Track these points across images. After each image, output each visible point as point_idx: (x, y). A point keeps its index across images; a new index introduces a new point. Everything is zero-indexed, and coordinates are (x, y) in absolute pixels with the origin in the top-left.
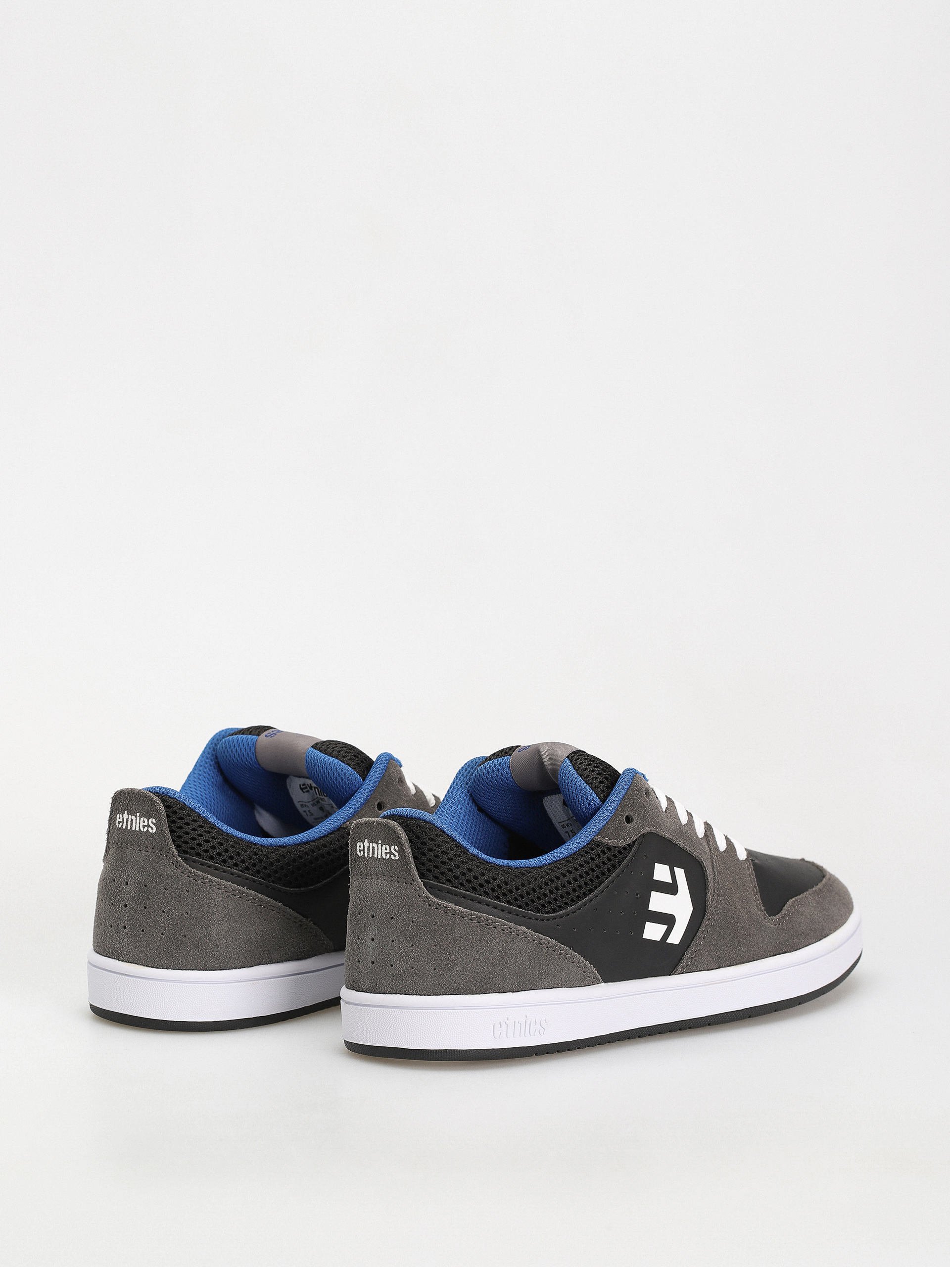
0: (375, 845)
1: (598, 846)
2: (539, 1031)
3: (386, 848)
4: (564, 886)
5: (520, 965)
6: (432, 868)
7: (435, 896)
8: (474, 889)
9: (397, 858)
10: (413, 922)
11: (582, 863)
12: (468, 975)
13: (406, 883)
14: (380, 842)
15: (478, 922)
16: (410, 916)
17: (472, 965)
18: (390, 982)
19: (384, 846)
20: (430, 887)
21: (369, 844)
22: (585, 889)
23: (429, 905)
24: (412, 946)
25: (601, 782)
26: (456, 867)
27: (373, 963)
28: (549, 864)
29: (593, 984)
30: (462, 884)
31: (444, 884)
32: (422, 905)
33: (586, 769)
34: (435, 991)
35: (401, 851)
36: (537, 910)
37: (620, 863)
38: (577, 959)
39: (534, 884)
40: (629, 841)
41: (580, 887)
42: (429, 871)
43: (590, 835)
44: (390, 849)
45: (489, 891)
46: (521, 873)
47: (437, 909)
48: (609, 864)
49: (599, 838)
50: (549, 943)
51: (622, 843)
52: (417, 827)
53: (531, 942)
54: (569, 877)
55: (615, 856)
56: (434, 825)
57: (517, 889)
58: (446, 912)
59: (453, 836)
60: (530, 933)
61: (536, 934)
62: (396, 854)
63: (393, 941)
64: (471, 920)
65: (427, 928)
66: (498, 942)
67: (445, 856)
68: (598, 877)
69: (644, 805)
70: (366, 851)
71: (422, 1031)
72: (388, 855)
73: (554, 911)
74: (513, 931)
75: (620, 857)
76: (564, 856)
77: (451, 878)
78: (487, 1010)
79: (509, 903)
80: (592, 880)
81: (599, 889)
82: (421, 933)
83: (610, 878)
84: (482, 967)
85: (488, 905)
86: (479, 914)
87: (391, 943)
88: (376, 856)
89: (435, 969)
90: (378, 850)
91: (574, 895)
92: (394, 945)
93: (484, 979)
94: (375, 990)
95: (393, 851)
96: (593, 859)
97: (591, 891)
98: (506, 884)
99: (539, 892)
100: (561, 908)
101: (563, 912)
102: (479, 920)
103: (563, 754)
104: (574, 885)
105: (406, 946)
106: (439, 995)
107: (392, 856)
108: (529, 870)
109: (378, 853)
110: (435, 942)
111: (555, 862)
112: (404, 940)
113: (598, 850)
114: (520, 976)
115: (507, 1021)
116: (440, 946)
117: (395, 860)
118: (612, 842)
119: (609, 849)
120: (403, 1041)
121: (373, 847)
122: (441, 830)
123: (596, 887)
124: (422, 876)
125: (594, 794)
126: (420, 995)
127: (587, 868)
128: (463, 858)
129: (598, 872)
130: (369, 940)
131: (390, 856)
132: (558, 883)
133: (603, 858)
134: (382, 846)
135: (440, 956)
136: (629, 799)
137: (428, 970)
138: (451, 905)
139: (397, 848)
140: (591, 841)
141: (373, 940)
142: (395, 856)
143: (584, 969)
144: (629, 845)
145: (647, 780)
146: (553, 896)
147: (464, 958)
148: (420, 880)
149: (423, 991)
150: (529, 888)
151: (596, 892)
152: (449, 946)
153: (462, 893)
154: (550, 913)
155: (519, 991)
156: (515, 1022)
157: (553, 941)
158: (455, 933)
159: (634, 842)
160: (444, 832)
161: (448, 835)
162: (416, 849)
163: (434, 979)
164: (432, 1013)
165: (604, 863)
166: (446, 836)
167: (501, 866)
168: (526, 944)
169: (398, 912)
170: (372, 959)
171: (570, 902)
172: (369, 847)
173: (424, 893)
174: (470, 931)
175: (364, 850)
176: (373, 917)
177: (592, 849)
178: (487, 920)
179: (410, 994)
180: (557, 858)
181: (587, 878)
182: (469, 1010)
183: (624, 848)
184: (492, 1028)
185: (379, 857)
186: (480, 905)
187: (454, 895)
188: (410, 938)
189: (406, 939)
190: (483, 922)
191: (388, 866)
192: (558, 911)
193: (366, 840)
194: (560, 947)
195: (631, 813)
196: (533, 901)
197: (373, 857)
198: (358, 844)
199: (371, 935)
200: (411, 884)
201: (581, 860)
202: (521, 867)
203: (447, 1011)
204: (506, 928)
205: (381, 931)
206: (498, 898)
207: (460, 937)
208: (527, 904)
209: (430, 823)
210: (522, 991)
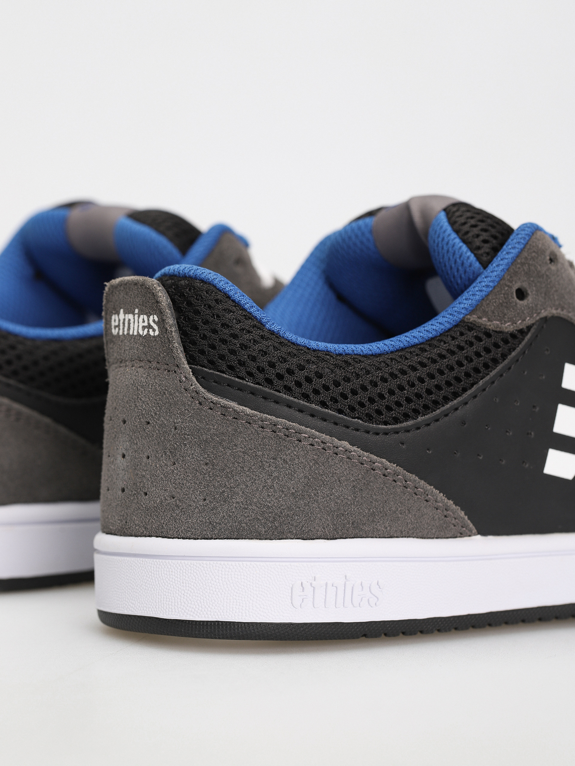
0: (131, 316)
1: (470, 329)
2: (368, 600)
3: (143, 319)
4: (413, 385)
5: (338, 498)
6: (206, 349)
7: (209, 390)
8: (269, 381)
9: (157, 333)
10: (176, 429)
11: (444, 352)
12: (254, 510)
13: (169, 371)
14: (137, 311)
15: (273, 431)
16: (171, 420)
17: (260, 495)
18: (143, 519)
19: (142, 316)
20: (203, 378)
21: (125, 316)
22: (446, 391)
23: (200, 403)
24: (174, 464)
25: (485, 241)
26: (242, 349)
27: (123, 490)
28: (392, 352)
29: (462, 535)
30: (250, 374)
31: (223, 372)
32: (189, 403)
33: (465, 223)
34: (205, 532)
35: (161, 323)
36: (369, 418)
37: (504, 356)
38: (433, 496)
39: (366, 380)
40: (520, 324)
41: (439, 387)
42: (202, 352)
43: (459, 313)
44: (148, 320)
45: (292, 385)
46: (346, 362)
47: (211, 409)
48: (486, 357)
49: (473, 318)
50: (386, 469)
51: (508, 327)
52: (190, 290)
53: (357, 465)
54: (422, 372)
55: (496, 346)
56: (215, 287)
57: (337, 384)
58: (224, 415)
59: (242, 302)
60: (354, 451)
61: (365, 453)
62: (156, 327)
63: (148, 457)
64: (263, 428)
65: (195, 438)
66: (303, 463)
67: (226, 331)
68: (468, 375)
69: (547, 276)
70: (121, 327)
71: (183, 592)
72: (146, 330)
73: (396, 420)
74: (329, 447)
75: (504, 349)
76: (416, 341)
77: (235, 363)
78: (281, 564)
79: (323, 404)
80: (458, 379)
81: (469, 392)
82: (185, 445)
83: (487, 378)
84: (276, 499)
85: (290, 407)
86: (274, 418)
87: (145, 460)
88: (131, 333)
89: (205, 500)
90: (134, 323)
91: (428, 399)
92: (149, 463)
93: (279, 516)
94: (124, 532)
95: (152, 324)
96: (461, 348)
97: (456, 395)
98: (320, 376)
99: (373, 392)
100: (407, 417)
101: (410, 423)
102: (274, 428)
103: (439, 206)
104: (429, 383)
105: (166, 465)
106: (210, 539)
107: (151, 330)
108: (358, 358)
109: (134, 328)
110: (205, 458)
111: (402, 349)
112: (162, 456)
113: (470, 335)
114: (337, 516)
115: (314, 583)
116: (213, 466)
117: (154, 337)
118: (493, 325)
119: (488, 334)
120: (157, 607)
121: (129, 320)
122: (225, 294)
123: (465, 390)
124: (191, 360)
125: (472, 258)
126: (183, 538)
127: (452, 360)
128: (256, 333)
129: (468, 367)
130: (120, 458)
131: (148, 331)
132: (403, 380)
133: (478, 346)
134: (139, 317)
135: (213, 480)
136: (523, 264)
137: (194, 501)
138: (231, 404)
139: (156, 319)
140: (460, 322)
141: (124, 456)
142: (154, 330)
143: (445, 513)
144: (521, 331)
145: (560, 246)
146: (394, 398)
147: (249, 484)
148: (187, 366)
149: (187, 531)
150: (356, 383)
151: (465, 396)
152: (226, 465)
153: (249, 386)
154: (390, 424)
155: (336, 539)
156: (326, 584)
157: (392, 467)
158: (235, 445)
159: (529, 328)
160: (229, 297)
161: (234, 301)
162: (186, 321)
163: (203, 514)
164: (198, 565)
165: (478, 355)
166: (230, 302)
167: (315, 350)
168: (349, 467)
169: (156, 414)
170: (121, 485)
171: (421, 409)
172: (124, 320)
173: (192, 385)
174: (260, 445)
175: (118, 326)
176: (124, 422)
177: (462, 334)
178: (287, 429)
179: (169, 536)
180: (406, 344)
181: (449, 376)
182: (252, 563)
183: (513, 336)
184: (290, 591)
185: (135, 333)
186: (277, 406)
187: (238, 389)
188: (171, 452)
189: (165, 454)
190: (280, 431)
191: (145, 346)
192: (401, 422)
193: (122, 311)
194: (404, 476)
195: (525, 285)
196: (362, 405)
197: (128, 334)
198: (113, 317)
199: (121, 450)
200: (175, 372)
201: (443, 348)
202: (346, 354)
203: (219, 562)
204: (317, 442)
205: (134, 443)
206: (306, 397)
207: (243, 452)
208: (352, 409)
209: (210, 284)
210: (341, 538)
